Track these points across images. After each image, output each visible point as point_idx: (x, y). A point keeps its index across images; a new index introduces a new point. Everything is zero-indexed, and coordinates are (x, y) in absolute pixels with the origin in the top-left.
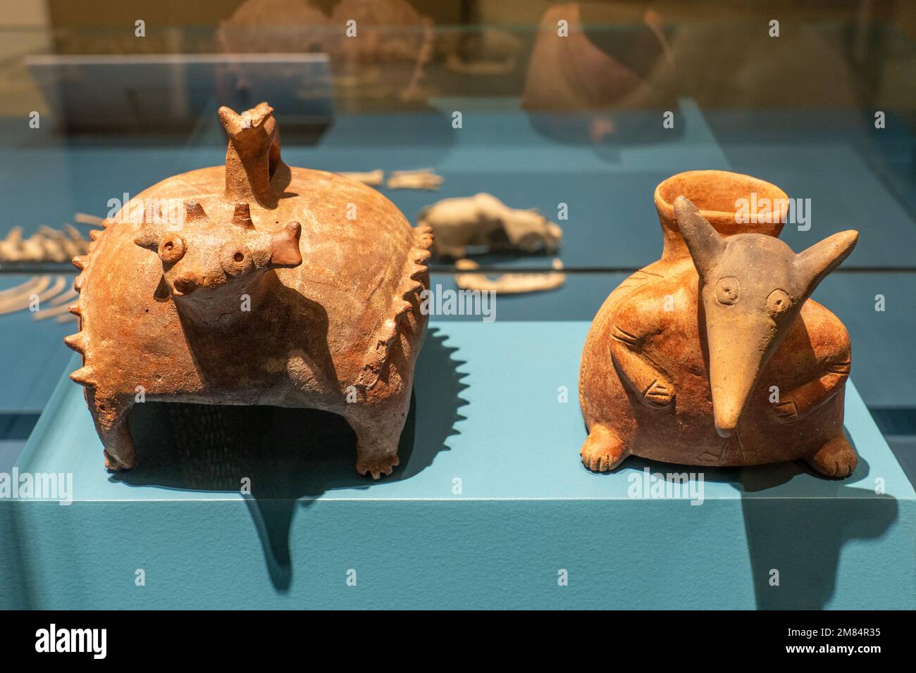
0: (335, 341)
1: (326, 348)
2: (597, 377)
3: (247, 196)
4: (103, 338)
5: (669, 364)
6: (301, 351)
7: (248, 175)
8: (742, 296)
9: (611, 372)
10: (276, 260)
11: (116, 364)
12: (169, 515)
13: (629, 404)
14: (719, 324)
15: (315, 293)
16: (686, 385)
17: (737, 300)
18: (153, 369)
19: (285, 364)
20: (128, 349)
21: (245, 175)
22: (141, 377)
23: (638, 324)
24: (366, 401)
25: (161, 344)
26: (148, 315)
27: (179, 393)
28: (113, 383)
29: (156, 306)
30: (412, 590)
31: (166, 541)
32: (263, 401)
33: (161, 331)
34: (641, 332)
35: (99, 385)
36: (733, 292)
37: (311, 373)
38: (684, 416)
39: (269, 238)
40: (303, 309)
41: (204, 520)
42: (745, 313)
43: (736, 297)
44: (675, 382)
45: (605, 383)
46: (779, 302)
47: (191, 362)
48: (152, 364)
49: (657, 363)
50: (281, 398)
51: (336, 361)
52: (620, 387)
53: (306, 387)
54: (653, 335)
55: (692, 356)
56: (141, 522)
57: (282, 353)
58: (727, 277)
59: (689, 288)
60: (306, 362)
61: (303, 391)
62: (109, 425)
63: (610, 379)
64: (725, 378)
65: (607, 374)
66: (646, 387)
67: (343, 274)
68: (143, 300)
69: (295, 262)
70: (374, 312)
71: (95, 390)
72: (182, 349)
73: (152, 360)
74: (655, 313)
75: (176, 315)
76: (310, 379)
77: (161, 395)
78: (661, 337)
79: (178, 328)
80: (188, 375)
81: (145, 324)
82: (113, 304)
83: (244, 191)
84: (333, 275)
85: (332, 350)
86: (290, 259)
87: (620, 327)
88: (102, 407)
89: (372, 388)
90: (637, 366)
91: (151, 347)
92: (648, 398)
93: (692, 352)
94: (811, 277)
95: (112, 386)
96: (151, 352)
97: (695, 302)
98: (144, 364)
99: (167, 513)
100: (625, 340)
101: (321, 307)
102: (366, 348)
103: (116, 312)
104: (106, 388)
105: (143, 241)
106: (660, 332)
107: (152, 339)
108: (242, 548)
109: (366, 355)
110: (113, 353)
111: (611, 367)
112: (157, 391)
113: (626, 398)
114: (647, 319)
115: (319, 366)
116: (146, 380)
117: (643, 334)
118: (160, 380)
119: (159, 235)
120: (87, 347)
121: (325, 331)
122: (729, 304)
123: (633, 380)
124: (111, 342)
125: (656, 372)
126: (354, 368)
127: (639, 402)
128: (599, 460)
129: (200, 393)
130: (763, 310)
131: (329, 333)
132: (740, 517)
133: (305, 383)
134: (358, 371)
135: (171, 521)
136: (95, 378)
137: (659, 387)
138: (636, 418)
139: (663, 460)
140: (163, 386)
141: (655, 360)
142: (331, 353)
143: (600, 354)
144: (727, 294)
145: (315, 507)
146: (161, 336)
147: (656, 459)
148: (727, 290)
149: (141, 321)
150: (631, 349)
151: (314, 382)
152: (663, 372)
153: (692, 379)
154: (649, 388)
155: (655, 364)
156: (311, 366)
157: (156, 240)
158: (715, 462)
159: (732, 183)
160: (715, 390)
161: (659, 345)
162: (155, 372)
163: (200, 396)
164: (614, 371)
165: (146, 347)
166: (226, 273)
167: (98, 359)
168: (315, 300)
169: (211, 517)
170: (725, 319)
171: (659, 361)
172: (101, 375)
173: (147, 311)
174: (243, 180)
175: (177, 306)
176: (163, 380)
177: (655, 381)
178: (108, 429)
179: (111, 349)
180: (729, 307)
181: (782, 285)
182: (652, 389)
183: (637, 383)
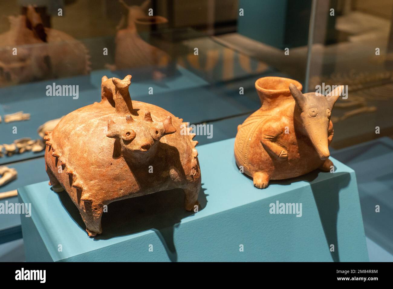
0: (182, 160)
1: (180, 163)
2: (256, 155)
3: (127, 112)
4: (91, 180)
5: (285, 143)
6: (173, 166)
7: (127, 103)
8: (319, 112)
9: (263, 152)
10: (167, 131)
11: (102, 189)
12: (127, 246)
13: (272, 161)
14: (313, 124)
15: (172, 143)
16: (291, 150)
17: (318, 114)
18: (119, 187)
19: (169, 172)
20: (106, 182)
21: (125, 104)
22: (114, 191)
23: (275, 132)
24: (193, 181)
25: (121, 176)
26: (112, 166)
27: (130, 194)
28: (101, 197)
29: (115, 161)
30: (219, 248)
31: (128, 257)
32: (161, 190)
33: (120, 171)
34: (276, 134)
35: (94, 200)
36: (316, 112)
37: (177, 174)
38: (291, 161)
39: (162, 124)
40: (170, 150)
41: (141, 244)
42: (321, 118)
43: (317, 113)
44: (288, 149)
45: (261, 157)
46: (329, 113)
47: (135, 180)
48: (118, 185)
49: (282, 144)
50: (167, 186)
51: (184, 168)
52: (268, 156)
53: (176, 180)
54: (280, 134)
55: (293, 139)
56: (117, 252)
57: (167, 169)
58: (313, 107)
59: (287, 116)
60: (175, 170)
61: (175, 182)
62: (99, 216)
63: (263, 154)
64: (321, 141)
65: (261, 153)
66: (280, 153)
67: (177, 134)
68: (108, 160)
69: (174, 131)
70: (189, 147)
71: (92, 202)
72: (130, 176)
73: (117, 183)
74: (279, 126)
75: (125, 163)
76: (177, 177)
77: (123, 197)
78: (282, 135)
79: (127, 168)
80: (133, 186)
81: (111, 170)
82: (93, 165)
83: (126, 110)
84: (175, 135)
85: (182, 164)
86: (173, 130)
87: (267, 134)
88: (96, 209)
89: (195, 175)
90: (275, 147)
91: (117, 178)
92: (281, 157)
93: (293, 138)
94: (333, 103)
95: (100, 198)
96: (117, 180)
97: (292, 120)
98: (115, 186)
99: (127, 245)
100: (270, 138)
101: (176, 148)
102: (191, 161)
103: (95, 168)
104: (97, 200)
105: (112, 135)
106: (282, 133)
107: (116, 175)
108: (157, 250)
109: (192, 163)
110: (99, 185)
111: (263, 149)
112: (121, 196)
113: (271, 159)
114: (278, 129)
115: (179, 171)
116: (116, 192)
117: (277, 135)
118: (122, 191)
119: (119, 131)
120: (83, 186)
121: (179, 157)
122: (315, 116)
123: (275, 152)
124: (96, 181)
125: (281, 147)
126: (190, 169)
127: (276, 159)
128: (263, 184)
129: (138, 192)
130: (325, 116)
131: (180, 157)
132: (311, 191)
133: (175, 179)
134: (191, 170)
135: (129, 248)
136: (91, 197)
137: (284, 152)
138: (274, 166)
139: (282, 179)
140: (124, 193)
141: (281, 143)
142: (182, 165)
143: (256, 147)
144: (314, 113)
145: (180, 227)
146: (120, 173)
147: (280, 179)
148: (313, 112)
149: (109, 169)
150: (272, 141)
151: (178, 177)
152: (284, 147)
153: (293, 147)
154: (281, 153)
155: (281, 145)
156: (177, 171)
157: (118, 133)
158: (298, 175)
159: (274, 80)
160: (318, 145)
161: (282, 138)
162: (120, 188)
163: (138, 193)
164: (264, 151)
165: (114, 179)
166: (154, 140)
167: (90, 190)
168: (173, 146)
169: (144, 242)
170: (315, 122)
171: (282, 143)
172: (95, 195)
173: (111, 164)
174: (125, 106)
175: (125, 159)
176: (123, 191)
177: (282, 150)
178: (98, 217)
179: (97, 184)
180: (316, 117)
181: (328, 107)
182: (282, 153)
183: (276, 152)
